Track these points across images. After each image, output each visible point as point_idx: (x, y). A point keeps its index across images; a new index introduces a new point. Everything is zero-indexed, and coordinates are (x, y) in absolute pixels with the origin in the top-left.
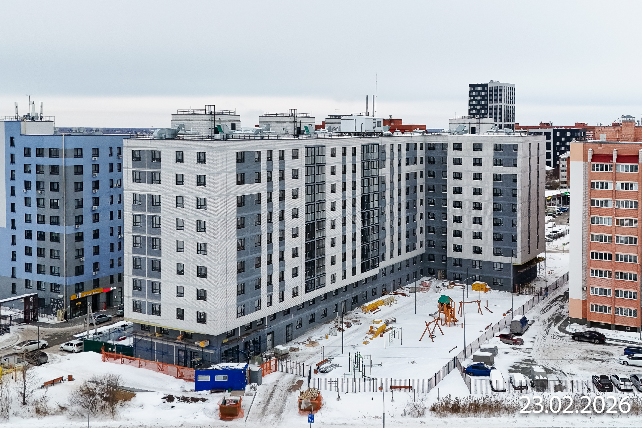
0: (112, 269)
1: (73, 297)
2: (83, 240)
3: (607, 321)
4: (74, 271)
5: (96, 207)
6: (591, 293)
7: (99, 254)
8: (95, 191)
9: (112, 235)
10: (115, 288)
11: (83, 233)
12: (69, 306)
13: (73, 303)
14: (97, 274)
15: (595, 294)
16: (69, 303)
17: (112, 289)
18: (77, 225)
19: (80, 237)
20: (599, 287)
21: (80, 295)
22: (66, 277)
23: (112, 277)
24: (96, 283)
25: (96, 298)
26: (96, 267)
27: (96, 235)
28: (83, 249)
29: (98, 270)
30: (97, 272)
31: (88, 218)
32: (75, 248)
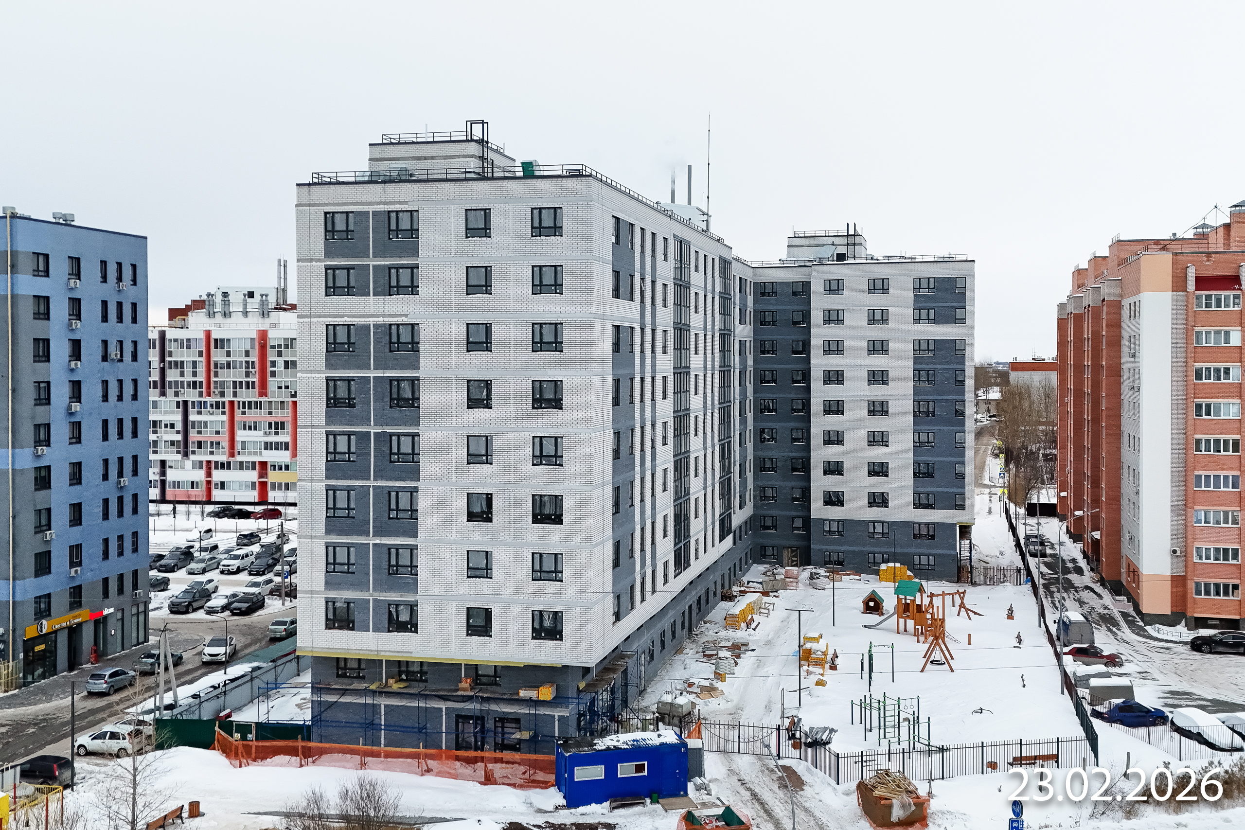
0: (106, 563)
1: (31, 632)
2: (49, 487)
3: (1229, 614)
4: (29, 564)
5: (76, 406)
6: (1196, 559)
7: (80, 524)
8: (76, 364)
9: (105, 477)
10: (112, 610)
11: (49, 467)
12: (21, 655)
13: (29, 644)
14: (79, 572)
15: (1204, 561)
16: (20, 645)
17: (106, 612)
18: (40, 448)
19: (43, 479)
20: (1212, 546)
21: (46, 626)
22: (14, 579)
23: (106, 581)
24: (76, 595)
25: (74, 631)
26: (76, 555)
27: (76, 475)
28: (49, 510)
29: (80, 564)
30: (79, 569)
31: (60, 432)
32: (35, 505)
